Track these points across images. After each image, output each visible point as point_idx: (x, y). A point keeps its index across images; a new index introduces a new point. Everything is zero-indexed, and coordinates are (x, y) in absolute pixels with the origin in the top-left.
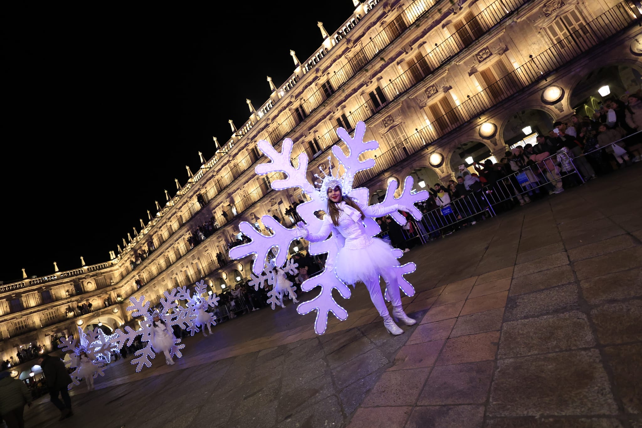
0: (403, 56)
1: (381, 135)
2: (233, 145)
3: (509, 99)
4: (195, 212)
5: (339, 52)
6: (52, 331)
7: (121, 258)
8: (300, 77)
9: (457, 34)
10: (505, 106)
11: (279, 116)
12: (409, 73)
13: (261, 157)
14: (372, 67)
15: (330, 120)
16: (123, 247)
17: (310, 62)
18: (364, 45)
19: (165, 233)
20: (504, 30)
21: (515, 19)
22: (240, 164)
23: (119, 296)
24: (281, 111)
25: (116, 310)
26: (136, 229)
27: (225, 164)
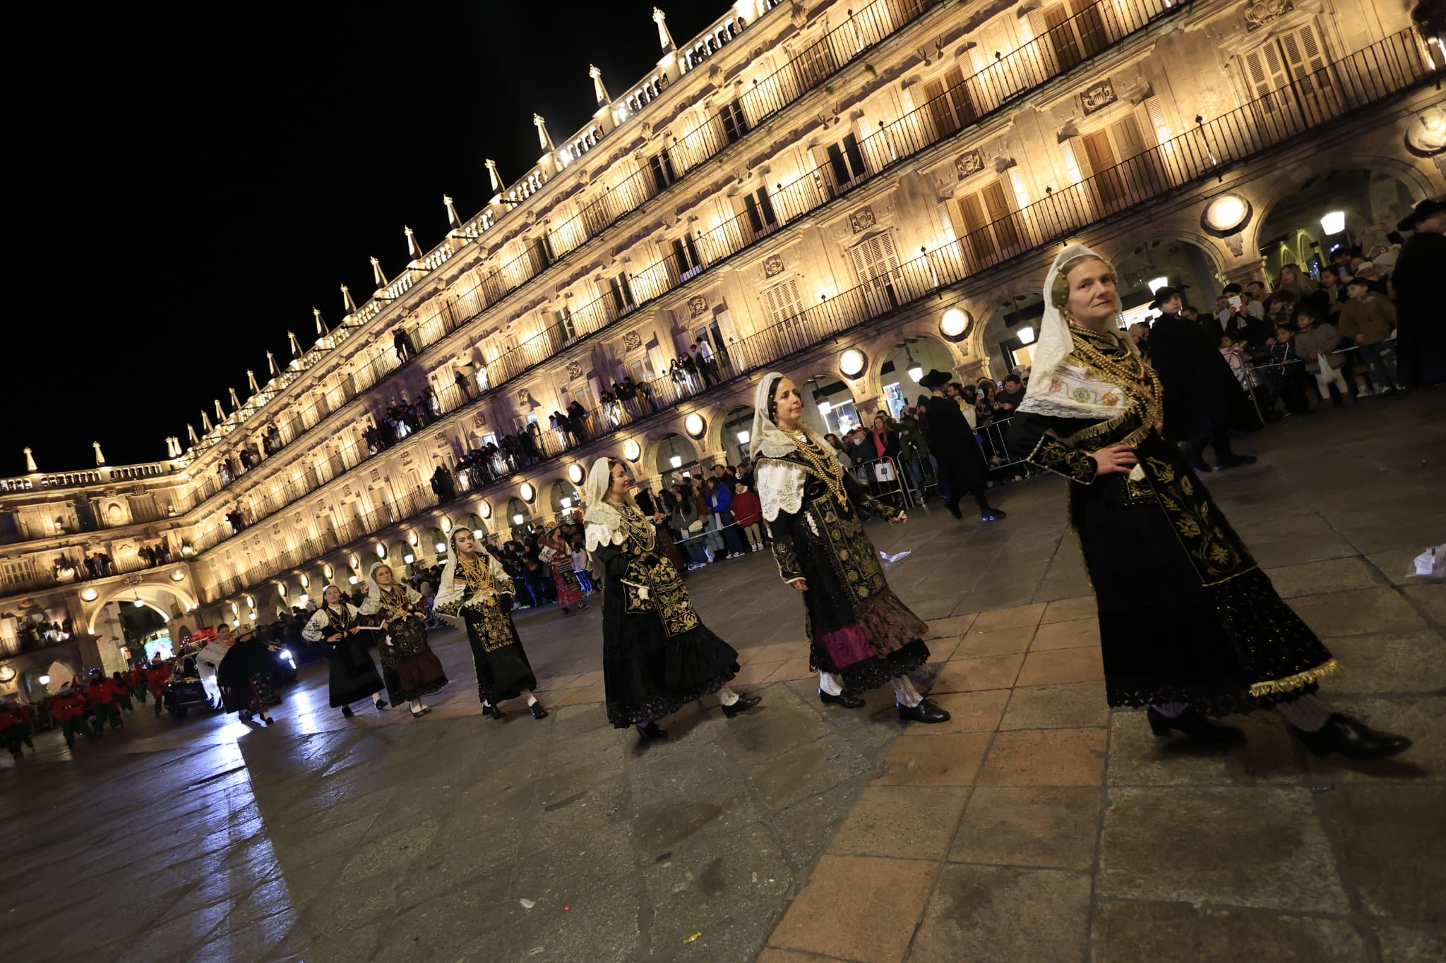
0: (919, 69)
1: (843, 250)
2: (492, 223)
3: (1135, 209)
4: (386, 370)
5: (772, 33)
6: (20, 609)
7: (196, 458)
8: (671, 78)
9: (1047, 36)
10: (1123, 225)
11: (610, 169)
12: (926, 111)
13: (556, 262)
14: (844, 84)
15: (729, 196)
16: (200, 432)
17: (698, 45)
18: (832, 27)
19: (309, 414)
20: (1153, 47)
21: (1181, 25)
22: (504, 272)
23: (186, 543)
24: (615, 158)
25: (178, 575)
26: (236, 393)
27: (470, 266)
